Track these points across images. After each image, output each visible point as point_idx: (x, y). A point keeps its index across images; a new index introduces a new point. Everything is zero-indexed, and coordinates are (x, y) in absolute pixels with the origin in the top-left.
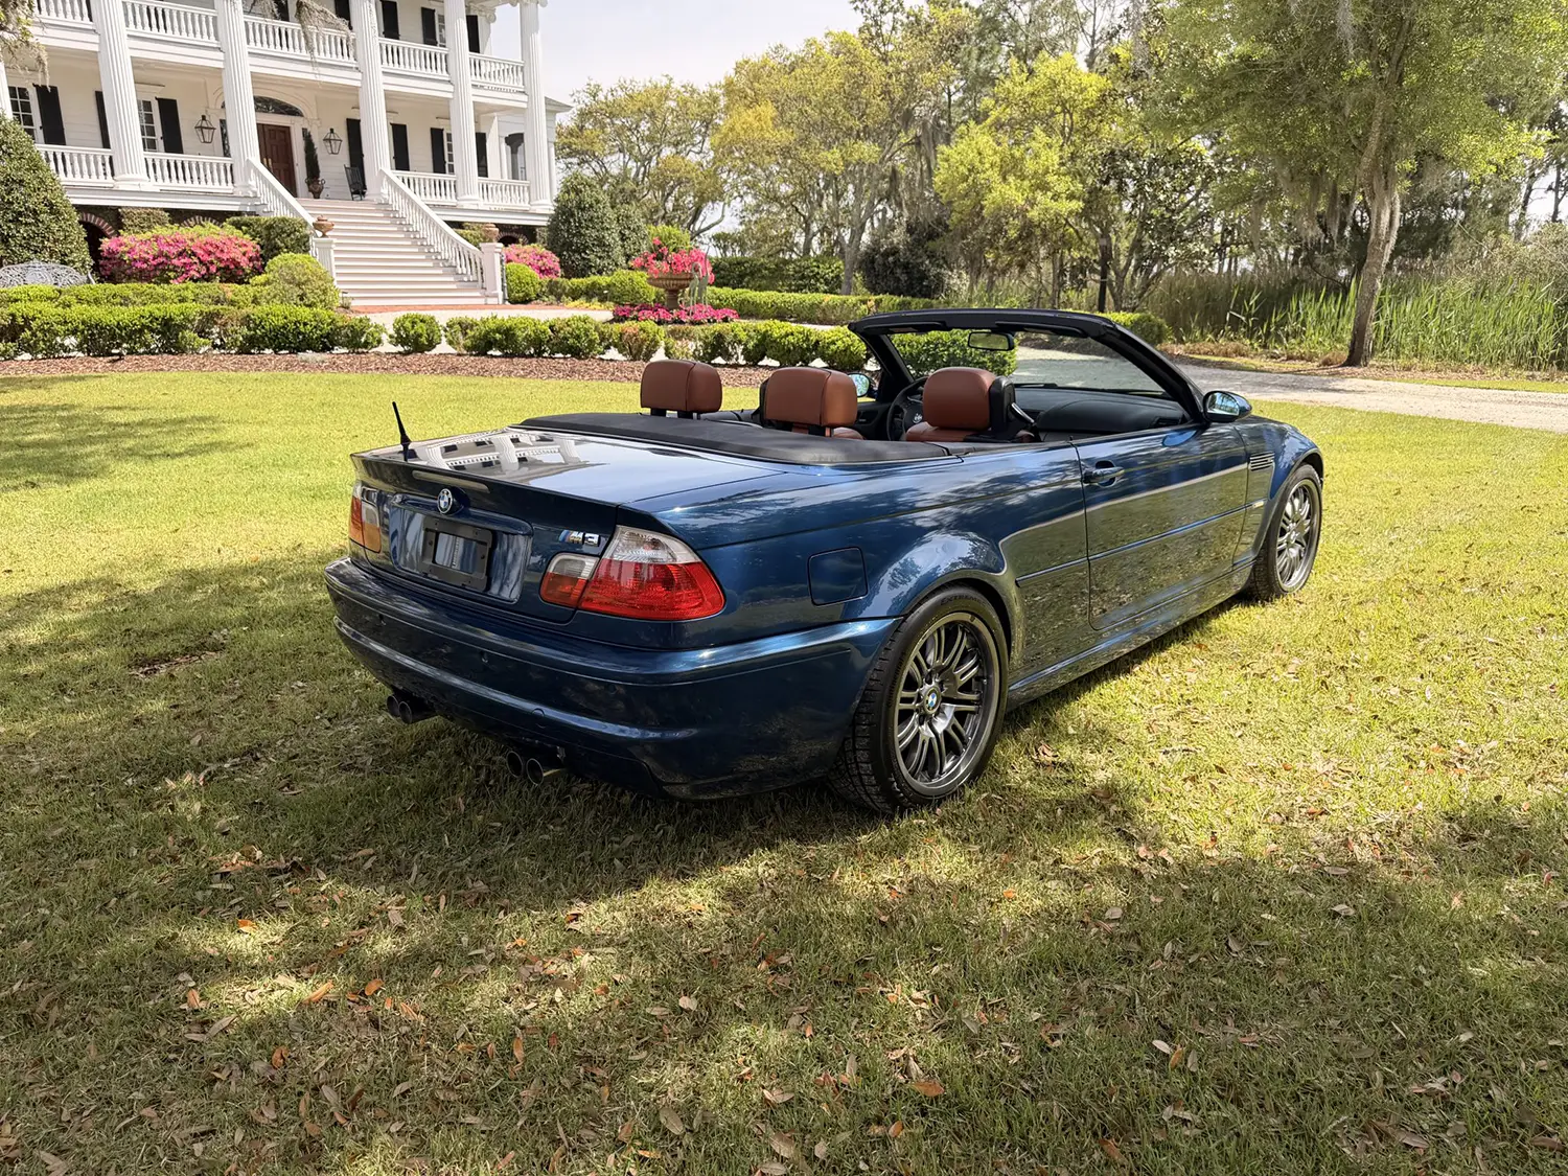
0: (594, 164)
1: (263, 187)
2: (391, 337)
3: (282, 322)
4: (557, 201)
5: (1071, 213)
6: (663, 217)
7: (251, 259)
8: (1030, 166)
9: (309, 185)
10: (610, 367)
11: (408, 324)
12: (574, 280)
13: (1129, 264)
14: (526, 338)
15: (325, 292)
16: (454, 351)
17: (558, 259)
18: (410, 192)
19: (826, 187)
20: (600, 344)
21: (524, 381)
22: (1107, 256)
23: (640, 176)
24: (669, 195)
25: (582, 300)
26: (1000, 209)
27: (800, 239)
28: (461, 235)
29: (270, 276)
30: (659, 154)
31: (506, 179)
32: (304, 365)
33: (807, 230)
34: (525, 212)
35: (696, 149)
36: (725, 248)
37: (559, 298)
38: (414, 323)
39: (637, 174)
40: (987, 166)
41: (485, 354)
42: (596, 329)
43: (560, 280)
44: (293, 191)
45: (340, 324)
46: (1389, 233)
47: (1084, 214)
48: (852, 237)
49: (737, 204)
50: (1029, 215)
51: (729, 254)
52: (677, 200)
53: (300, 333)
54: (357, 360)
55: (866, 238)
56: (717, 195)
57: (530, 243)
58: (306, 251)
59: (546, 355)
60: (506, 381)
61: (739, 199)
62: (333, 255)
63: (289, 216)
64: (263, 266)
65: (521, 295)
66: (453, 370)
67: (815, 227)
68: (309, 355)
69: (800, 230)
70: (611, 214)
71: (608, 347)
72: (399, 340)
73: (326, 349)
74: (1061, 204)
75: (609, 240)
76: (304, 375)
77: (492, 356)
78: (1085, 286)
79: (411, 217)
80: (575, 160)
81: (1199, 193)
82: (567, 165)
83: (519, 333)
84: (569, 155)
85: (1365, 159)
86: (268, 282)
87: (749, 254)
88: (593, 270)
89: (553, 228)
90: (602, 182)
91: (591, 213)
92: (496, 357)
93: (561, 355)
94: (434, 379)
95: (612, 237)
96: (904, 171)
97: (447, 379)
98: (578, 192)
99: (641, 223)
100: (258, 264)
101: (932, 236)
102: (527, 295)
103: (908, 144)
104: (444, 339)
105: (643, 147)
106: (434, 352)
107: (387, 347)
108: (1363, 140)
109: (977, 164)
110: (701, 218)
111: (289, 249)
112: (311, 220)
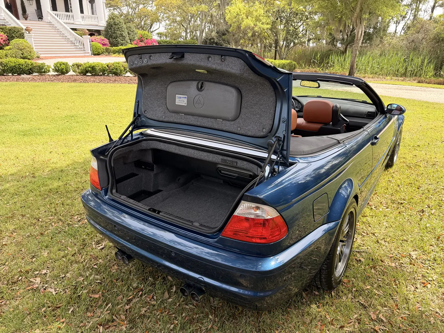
0: (118, 10)
1: (7, 16)
2: (53, 69)
3: (14, 65)
4: (107, 22)
5: (267, 29)
6: (141, 27)
7: (4, 41)
8: (255, 14)
9: (23, 15)
10: (128, 79)
11: (58, 65)
12: (114, 48)
13: (283, 44)
14: (100, 69)
15: (30, 52)
16: (75, 74)
17: (108, 41)
18: (58, 19)
19: (191, 19)
20: (124, 71)
21: (100, 84)
22: (277, 42)
23: (133, 14)
24: (142, 20)
25: (117, 54)
26: (246, 27)
27: (184, 34)
28: (76, 33)
29: (11, 47)
30: (139, 7)
31: (90, 15)
32: (23, 80)
33: (186, 32)
34: (97, 25)
35: (150, 6)
36: (161, 37)
37: (109, 53)
38: (61, 65)
39: (132, 13)
40: (242, 13)
41: (85, 75)
42: (123, 66)
43: (109, 47)
44: (18, 18)
45: (35, 65)
46: (360, 37)
47: (271, 29)
48: (200, 34)
49: (163, 23)
50: (255, 29)
51: (162, 39)
52: (145, 21)
53: (20, 68)
54: (42, 77)
55: (204, 34)
56: (158, 20)
57: (99, 35)
58: (23, 38)
59: (106, 75)
60: (93, 84)
61: (164, 21)
62: (33, 40)
63: (17, 26)
64: (9, 43)
65: (97, 52)
66: (75, 81)
67: (188, 31)
68: (25, 76)
69: (184, 31)
70: (125, 26)
71: (127, 72)
72: (56, 71)
73: (30, 73)
74: (264, 26)
75: (124, 35)
76: (23, 83)
77: (88, 76)
78: (271, 51)
79: (59, 27)
80: (112, 9)
81: (303, 23)
82: (109, 10)
83: (97, 68)
84: (110, 7)
85: (355, 14)
86: (10, 49)
87: (168, 39)
88: (120, 44)
89: (106, 31)
90: (121, 16)
91: (118, 26)
92: (89, 76)
93: (111, 75)
94: (69, 84)
95: (125, 34)
96: (215, 14)
97: (73, 84)
98: (113, 19)
99: (134, 29)
100: (7, 42)
101: (224, 34)
102: (99, 52)
103: (216, 6)
104: (71, 70)
105: (133, 5)
106: (68, 74)
107: (52, 73)
108: (354, 8)
109: (239, 13)
110: (153, 27)
111: (18, 37)
112: (24, 28)
